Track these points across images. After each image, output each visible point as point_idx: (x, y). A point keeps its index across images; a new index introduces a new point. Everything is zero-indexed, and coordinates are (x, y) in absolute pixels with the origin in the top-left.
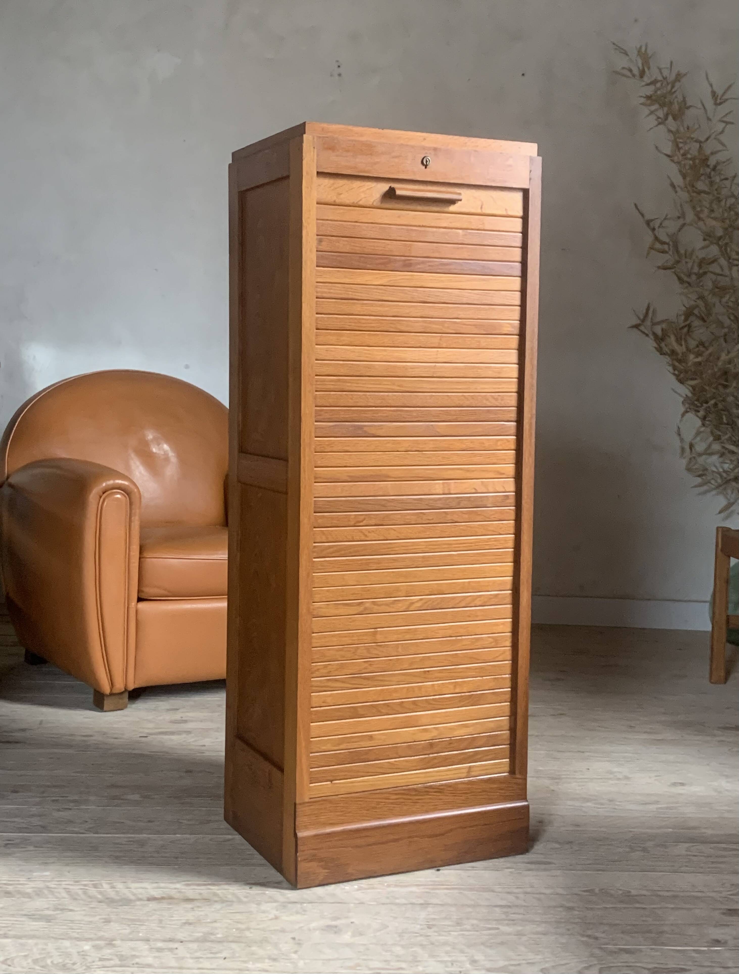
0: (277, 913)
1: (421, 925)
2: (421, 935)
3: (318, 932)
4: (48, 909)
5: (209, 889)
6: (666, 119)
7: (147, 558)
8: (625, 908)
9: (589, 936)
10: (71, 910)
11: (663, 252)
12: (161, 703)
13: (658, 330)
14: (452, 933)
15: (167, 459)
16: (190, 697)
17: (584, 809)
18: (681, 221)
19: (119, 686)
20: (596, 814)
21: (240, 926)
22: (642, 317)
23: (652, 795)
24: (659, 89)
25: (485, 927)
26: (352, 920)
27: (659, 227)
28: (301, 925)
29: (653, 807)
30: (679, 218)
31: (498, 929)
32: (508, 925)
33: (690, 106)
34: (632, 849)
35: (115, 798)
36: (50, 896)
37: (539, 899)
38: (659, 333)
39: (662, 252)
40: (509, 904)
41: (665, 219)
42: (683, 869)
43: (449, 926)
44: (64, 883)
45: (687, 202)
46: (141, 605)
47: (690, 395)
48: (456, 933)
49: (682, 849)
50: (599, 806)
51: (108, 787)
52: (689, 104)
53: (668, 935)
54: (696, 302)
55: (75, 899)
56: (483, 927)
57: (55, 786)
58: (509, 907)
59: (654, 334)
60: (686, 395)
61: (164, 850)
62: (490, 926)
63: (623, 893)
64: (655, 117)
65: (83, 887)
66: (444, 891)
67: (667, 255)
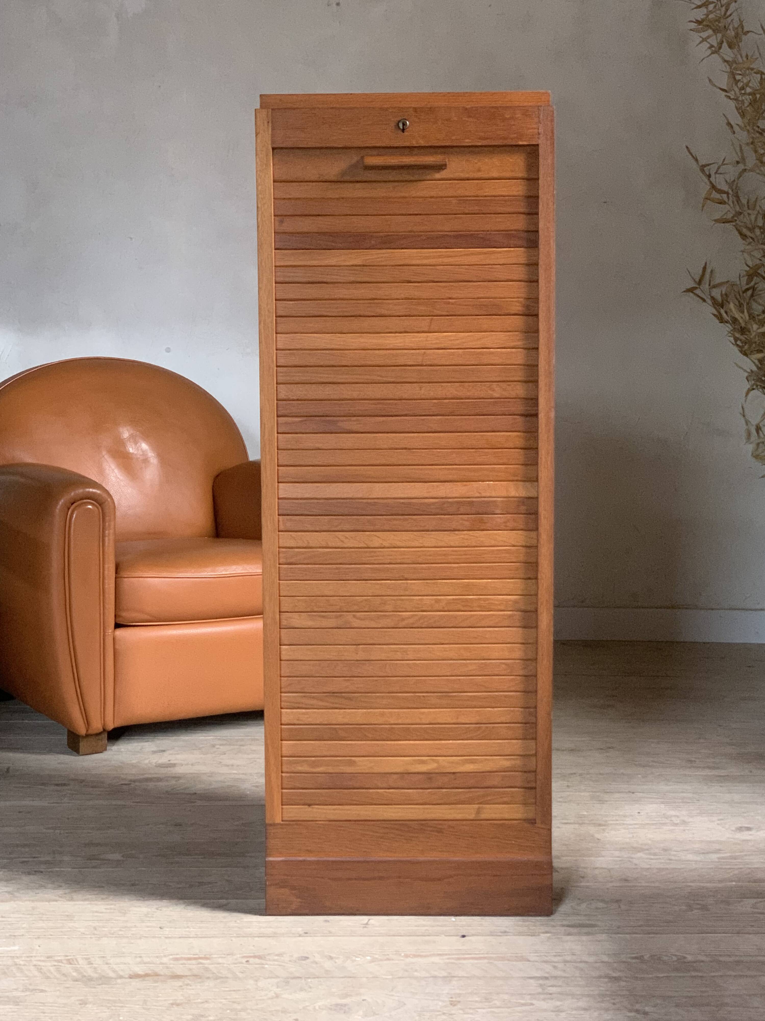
0: (278, 990)
1: (443, 1001)
2: (444, 1014)
3: (324, 1012)
4: (16, 989)
5: (201, 963)
6: (720, 48)
7: (125, 577)
8: (680, 977)
9: (637, 1011)
10: (42, 991)
11: (722, 202)
12: (146, 744)
13: (716, 293)
14: (479, 1010)
15: (146, 461)
16: (179, 736)
17: (635, 861)
18: (741, 167)
19: (97, 726)
20: (649, 867)
21: (236, 1006)
22: (697, 280)
23: (713, 842)
24: (711, 12)
25: (519, 1003)
26: (364, 998)
27: (716, 173)
28: (307, 1004)
29: (714, 857)
30: (738, 162)
31: (532, 1004)
32: (544, 1000)
33: (748, 32)
34: (690, 908)
35: (92, 858)
36: (18, 974)
37: (582, 970)
38: (719, 298)
39: (720, 203)
40: (547, 975)
41: (723, 164)
43: (476, 1002)
44: (33, 959)
45: (747, 144)
46: (120, 632)
47: (755, 369)
48: (484, 1011)
49: (747, 905)
50: (652, 857)
51: (86, 845)
52: (746, 29)
53: (730, 1009)
54: (760, 260)
55: (48, 978)
56: (516, 1003)
57: (24, 846)
58: (546, 978)
59: (713, 298)
60: (751, 370)
61: (148, 919)
62: (523, 1002)
63: (678, 959)
64: (708, 45)
65: (56, 964)
66: (471, 961)
67: (727, 206)
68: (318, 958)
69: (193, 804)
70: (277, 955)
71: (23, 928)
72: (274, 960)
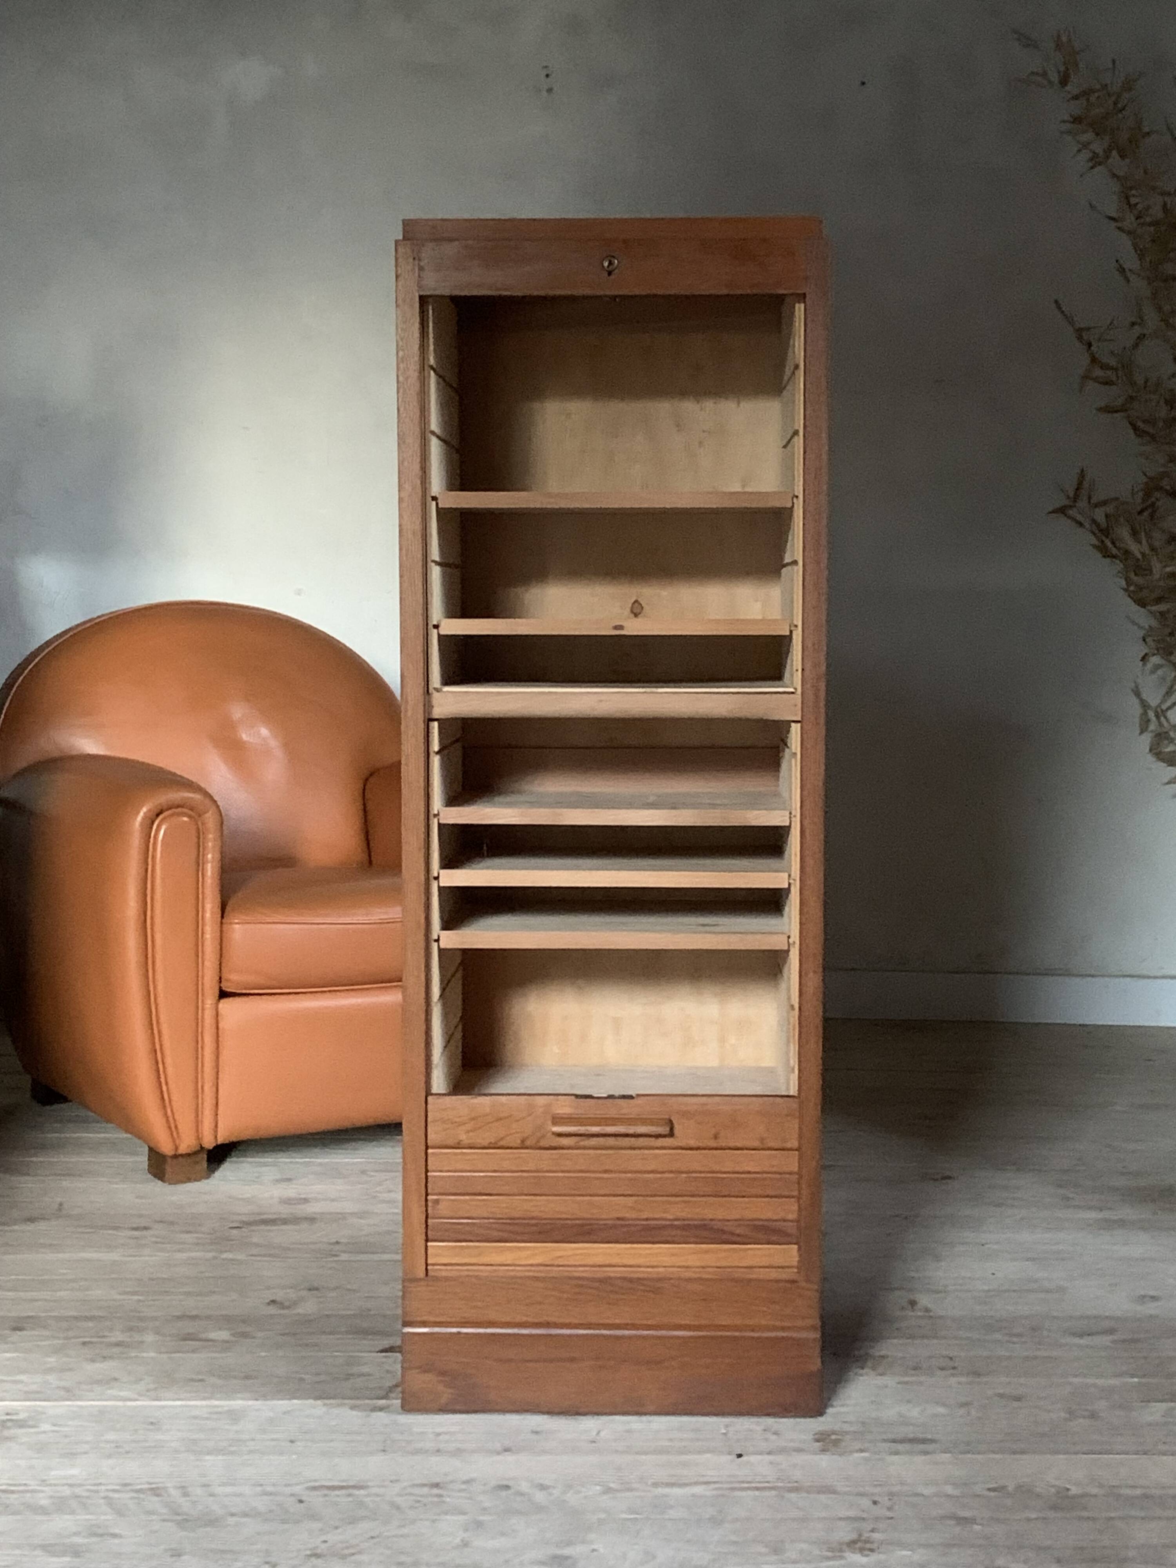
0: (466, 1536)
4: (76, 1534)
5: (353, 1495)
6: (1108, 156)
7: (235, 923)
8: (1061, 1519)
10: (115, 1536)
11: (1108, 383)
12: (265, 1169)
13: (1099, 515)
15: (265, 752)
18: (1137, 331)
19: (188, 1142)
22: (1071, 494)
23: (1104, 1318)
24: (1094, 105)
26: (595, 1547)
27: (1099, 341)
29: (1104, 1339)
30: (1134, 324)
33: (1148, 133)
34: (1072, 1414)
35: (188, 1337)
36: (81, 1511)
37: (914, 1506)
38: (1103, 522)
39: (1106, 383)
40: (863, 1515)
41: (1110, 327)
42: (1161, 1447)
43: (760, 1554)
44: (103, 1488)
45: (1147, 298)
46: (226, 1004)
47: (1156, 626)
51: (177, 1318)
52: (1145, 130)
54: (1164, 467)
55: (123, 1516)
56: (818, 1555)
57: (87, 1319)
58: (863, 1519)
59: (1094, 521)
60: (1151, 627)
61: (272, 1428)
63: (1058, 1493)
64: (1091, 155)
65: (135, 1495)
66: (750, 1493)
67: (1114, 387)
68: (524, 1487)
69: (336, 1259)
70: (464, 1482)
71: (87, 1442)
72: (460, 1491)
